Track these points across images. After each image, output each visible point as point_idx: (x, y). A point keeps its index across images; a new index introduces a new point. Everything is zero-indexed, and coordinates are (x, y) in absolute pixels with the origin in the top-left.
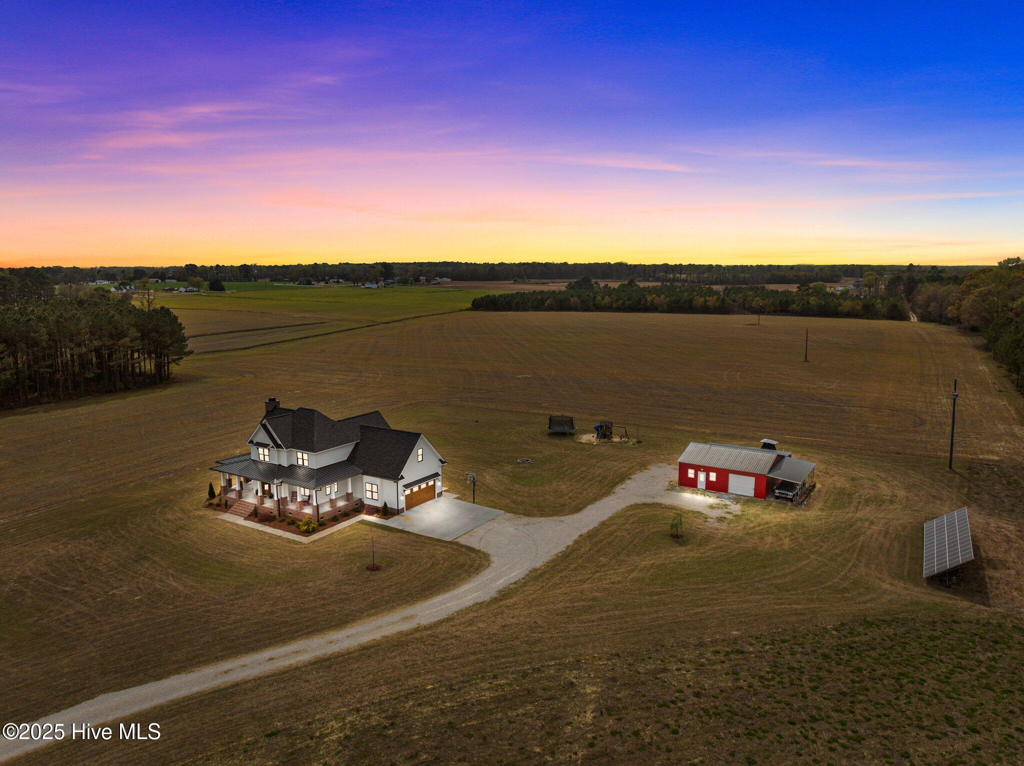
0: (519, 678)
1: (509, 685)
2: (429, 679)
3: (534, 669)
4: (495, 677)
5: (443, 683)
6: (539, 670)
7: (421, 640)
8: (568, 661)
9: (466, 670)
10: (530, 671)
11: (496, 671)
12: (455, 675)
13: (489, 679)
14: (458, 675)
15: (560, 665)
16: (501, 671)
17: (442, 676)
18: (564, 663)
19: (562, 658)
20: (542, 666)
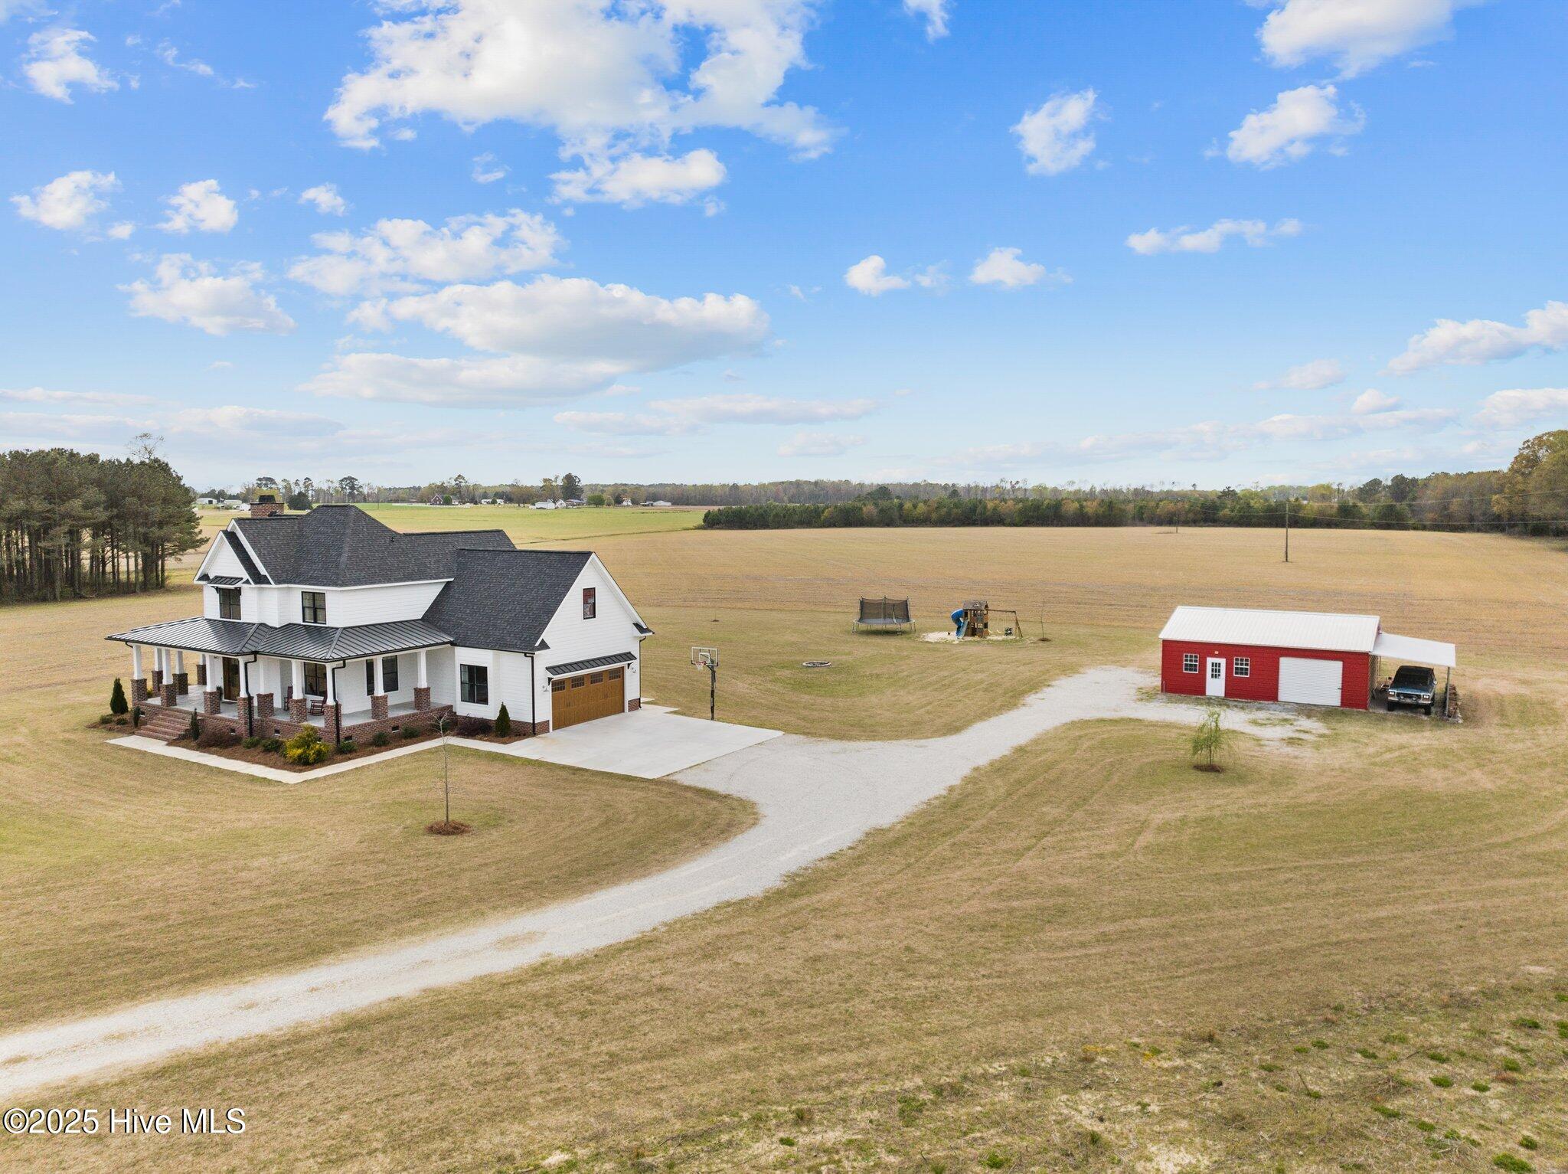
0: (891, 1123)
1: (862, 1148)
2: (559, 1129)
3: (939, 1091)
4: (802, 1118)
5: (610, 1142)
6: (955, 1092)
7: (550, 1001)
8: (1049, 1060)
9: (696, 1094)
10: (927, 1096)
11: (805, 1099)
12: (655, 1113)
13: (778, 1126)
14: (668, 1114)
15: (1024, 1073)
16: (823, 1096)
17: (609, 1116)
18: (1038, 1067)
19: (1024, 1052)
20: (965, 1078)
